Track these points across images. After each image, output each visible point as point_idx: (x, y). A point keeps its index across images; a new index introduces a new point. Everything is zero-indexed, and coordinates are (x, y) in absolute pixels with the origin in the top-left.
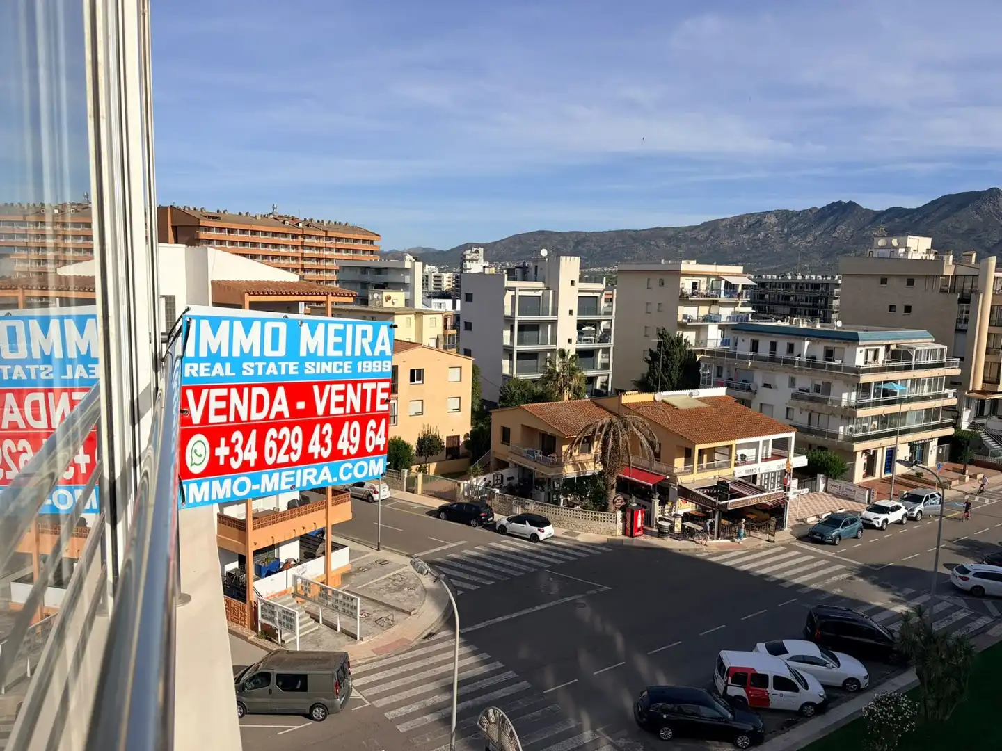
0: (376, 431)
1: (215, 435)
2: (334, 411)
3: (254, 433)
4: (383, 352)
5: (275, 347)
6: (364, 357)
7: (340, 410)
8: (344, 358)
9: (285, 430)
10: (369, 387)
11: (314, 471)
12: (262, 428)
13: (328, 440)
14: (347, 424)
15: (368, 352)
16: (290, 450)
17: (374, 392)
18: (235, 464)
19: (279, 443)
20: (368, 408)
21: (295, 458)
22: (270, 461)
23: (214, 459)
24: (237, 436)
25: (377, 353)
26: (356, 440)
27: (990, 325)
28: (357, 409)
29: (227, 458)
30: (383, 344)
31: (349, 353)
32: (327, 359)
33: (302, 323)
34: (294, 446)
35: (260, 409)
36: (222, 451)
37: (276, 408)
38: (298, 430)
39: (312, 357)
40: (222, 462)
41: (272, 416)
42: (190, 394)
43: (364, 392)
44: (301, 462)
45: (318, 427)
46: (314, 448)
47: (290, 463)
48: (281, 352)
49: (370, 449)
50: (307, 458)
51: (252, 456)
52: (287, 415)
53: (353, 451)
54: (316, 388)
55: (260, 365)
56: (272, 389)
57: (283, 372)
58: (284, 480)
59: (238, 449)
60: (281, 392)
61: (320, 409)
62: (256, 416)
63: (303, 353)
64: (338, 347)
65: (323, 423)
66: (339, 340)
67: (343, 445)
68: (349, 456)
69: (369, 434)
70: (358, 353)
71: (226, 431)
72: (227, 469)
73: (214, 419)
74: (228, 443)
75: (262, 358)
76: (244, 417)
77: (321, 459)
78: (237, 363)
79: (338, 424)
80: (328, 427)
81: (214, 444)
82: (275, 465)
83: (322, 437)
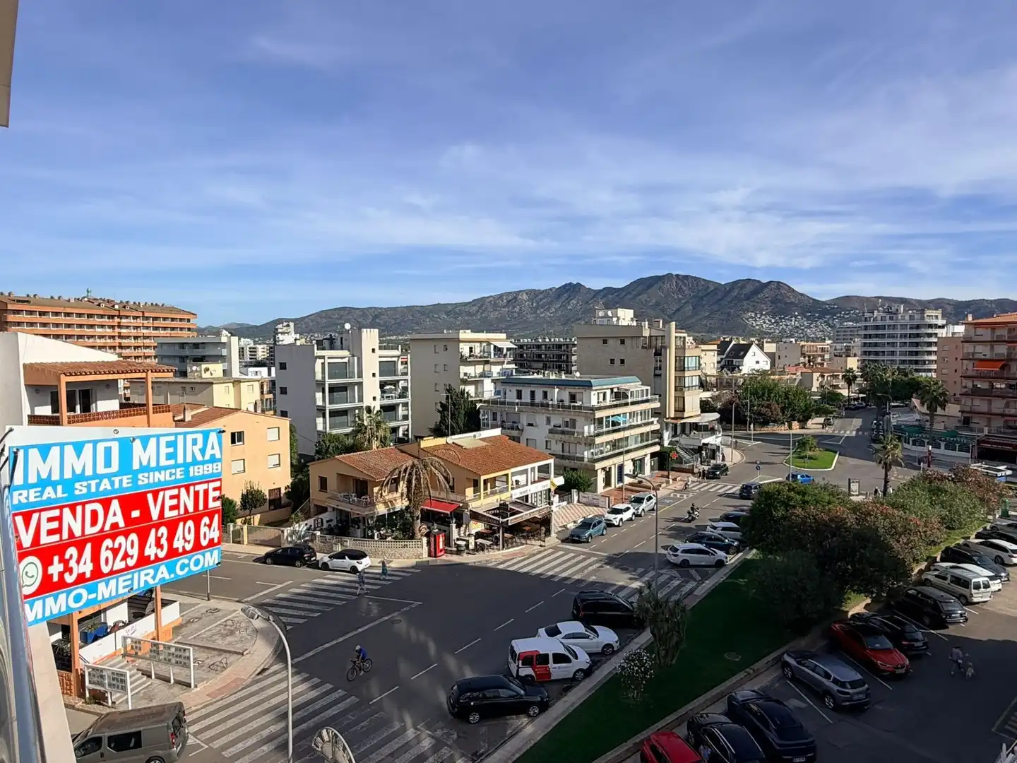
0: (210, 526)
1: (45, 555)
2: (169, 514)
3: (89, 547)
4: (213, 456)
5: (108, 464)
6: (195, 462)
7: (175, 513)
8: (176, 466)
9: (121, 539)
10: (201, 488)
11: (151, 572)
12: (97, 541)
13: (164, 541)
14: (181, 524)
15: (199, 458)
16: (126, 556)
17: (206, 492)
18: (69, 578)
19: (115, 552)
20: (201, 507)
21: (131, 562)
22: (105, 569)
23: (47, 578)
24: (72, 551)
25: (207, 457)
26: (191, 537)
27: (675, 371)
28: (191, 509)
29: (61, 574)
30: (213, 448)
31: (180, 460)
32: (159, 468)
33: (134, 439)
34: (130, 552)
35: (94, 522)
36: (56, 569)
37: (111, 520)
38: (133, 537)
39: (145, 469)
40: (56, 579)
41: (107, 527)
42: (19, 520)
43: (197, 494)
44: (138, 565)
45: (153, 531)
46: (151, 551)
47: (128, 568)
48: (115, 467)
49: (204, 543)
50: (143, 561)
51: (87, 568)
52: (122, 524)
53: (189, 547)
54: (150, 497)
55: (93, 483)
56: (106, 504)
57: (117, 486)
58: (121, 584)
59: (72, 563)
60: (115, 505)
61: (155, 514)
62: (90, 531)
63: (136, 466)
64: (169, 456)
65: (157, 526)
66: (171, 450)
67: (178, 544)
68: (185, 552)
69: (203, 529)
70: (189, 459)
71: (60, 549)
72: (62, 584)
73: (45, 540)
74: (62, 560)
75: (95, 476)
76: (78, 533)
77: (157, 559)
78: (68, 485)
79: (172, 526)
80: (163, 530)
81: (47, 563)
82: (112, 572)
83: (158, 540)
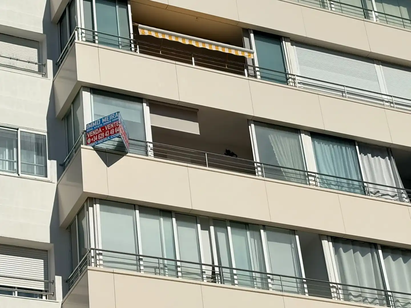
0: (117, 129)
1: (91, 138)
2: (109, 128)
3: (96, 136)
5: (98, 123)
6: (113, 119)
7: (110, 128)
8: (110, 120)
9: (101, 134)
10: (115, 123)
11: (106, 138)
12: (98, 135)
13: (108, 133)
14: (111, 130)
15: (114, 118)
16: (102, 136)
17: (116, 123)
18: (94, 141)
19: (100, 136)
20: (115, 126)
21: (103, 137)
22: (99, 139)
23: (91, 141)
24: (94, 137)
25: (115, 117)
26: (113, 131)
28: (113, 127)
29: (93, 140)
31: (110, 119)
32: (107, 122)
33: (102, 118)
34: (103, 135)
35: (97, 132)
37: (99, 131)
38: (103, 133)
39: (105, 122)
40: (92, 141)
41: (99, 132)
44: (104, 137)
45: (106, 132)
46: (106, 135)
47: (103, 138)
48: (100, 123)
49: (116, 132)
51: (96, 139)
52: (101, 132)
53: (113, 133)
54: (105, 126)
55: (97, 127)
56: (99, 129)
57: (100, 126)
58: (102, 141)
59: (94, 138)
60: (100, 129)
61: (106, 129)
62: (97, 133)
63: (103, 122)
64: (108, 119)
65: (107, 131)
66: (109, 118)
67: (111, 133)
68: (112, 134)
69: (116, 130)
70: (112, 118)
71: (93, 137)
72: (93, 141)
73: (91, 136)
75: (97, 125)
77: (107, 136)
78: (93, 128)
79: (110, 130)
81: (91, 139)
82: (100, 139)
83: (107, 133)
